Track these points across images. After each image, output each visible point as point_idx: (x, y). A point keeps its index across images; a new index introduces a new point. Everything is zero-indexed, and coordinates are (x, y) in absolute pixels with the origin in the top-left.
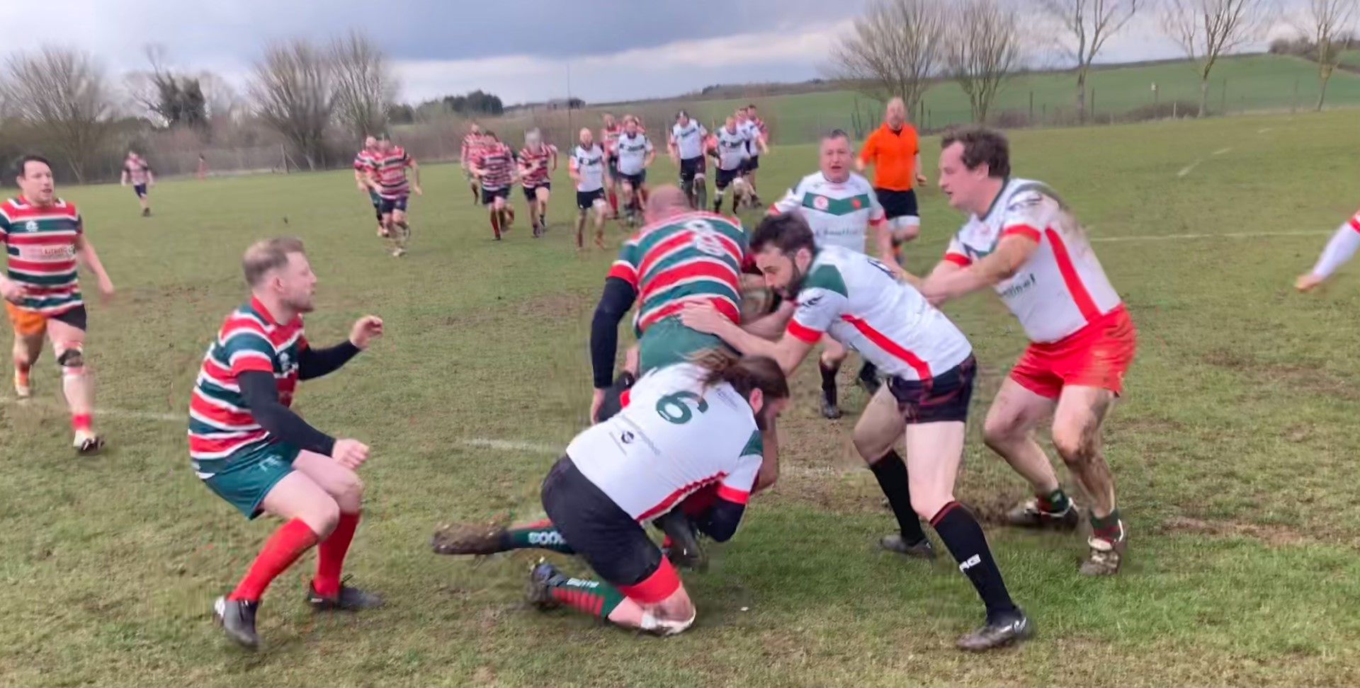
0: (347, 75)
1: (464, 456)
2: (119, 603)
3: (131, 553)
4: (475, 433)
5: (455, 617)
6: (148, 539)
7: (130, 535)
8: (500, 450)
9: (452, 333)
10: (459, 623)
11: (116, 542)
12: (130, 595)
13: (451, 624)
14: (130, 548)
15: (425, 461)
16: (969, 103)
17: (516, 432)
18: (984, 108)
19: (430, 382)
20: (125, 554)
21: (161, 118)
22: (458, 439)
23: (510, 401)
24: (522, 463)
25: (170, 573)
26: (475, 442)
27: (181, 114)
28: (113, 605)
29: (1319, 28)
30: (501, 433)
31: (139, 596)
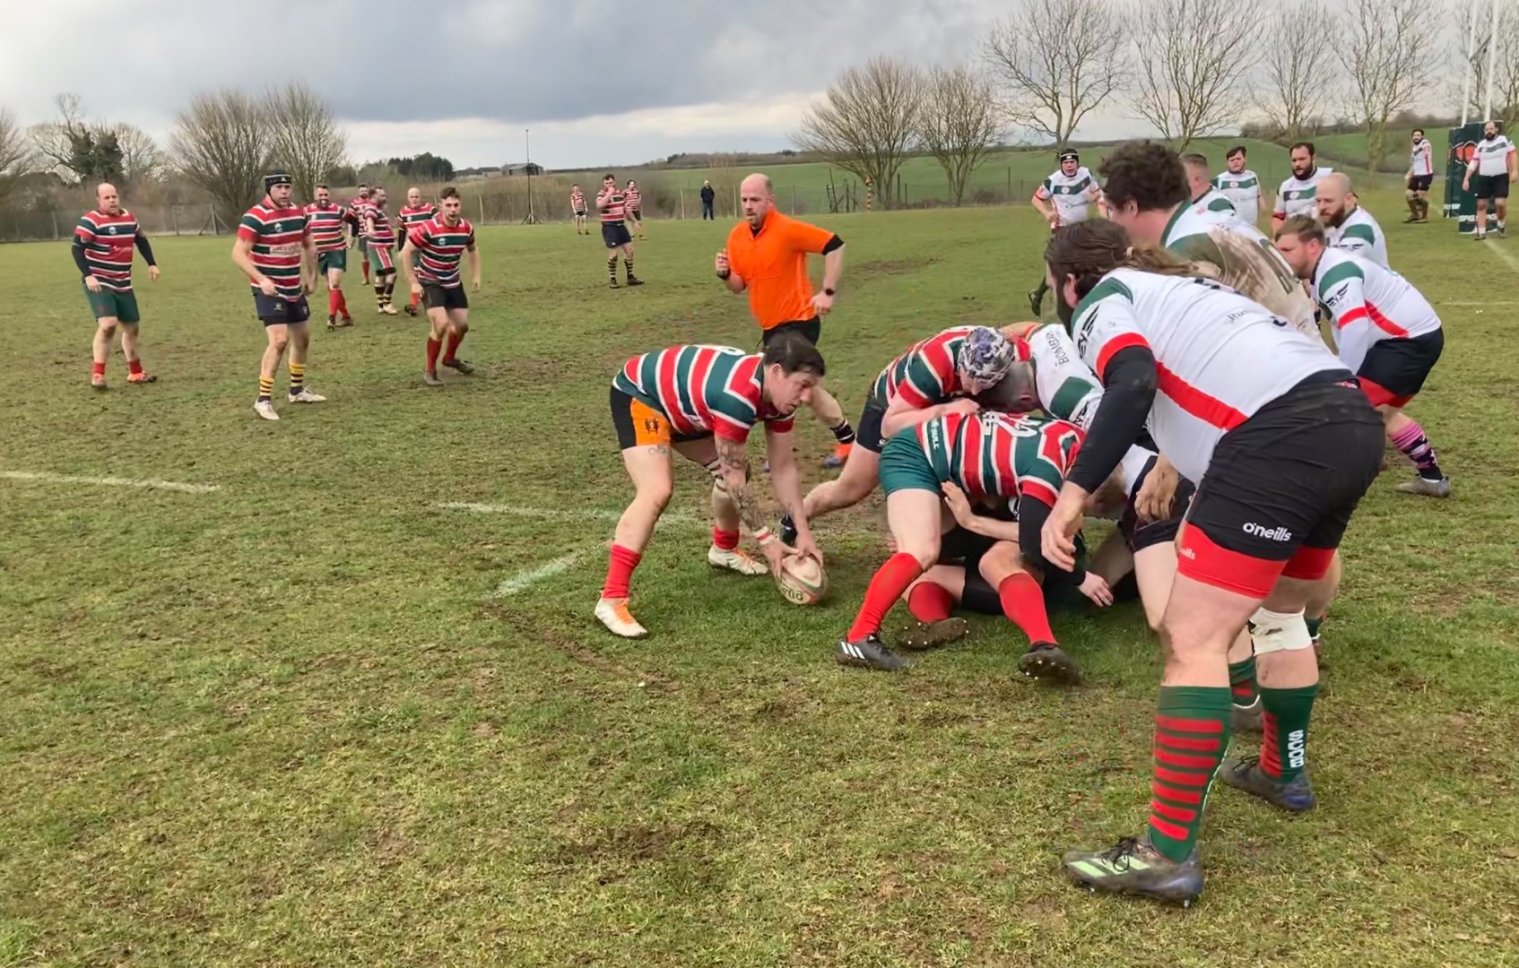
0: (286, 132)
1: (440, 518)
2: (75, 667)
3: (80, 618)
4: (452, 497)
5: (448, 675)
6: (99, 604)
7: (79, 599)
8: (479, 513)
9: (416, 398)
10: (452, 680)
11: (64, 608)
12: (86, 659)
13: (445, 682)
14: (80, 613)
15: (398, 525)
16: (945, 178)
17: (495, 496)
18: (962, 184)
19: (397, 446)
20: (74, 619)
21: (72, 173)
22: (433, 503)
23: (486, 464)
24: (505, 526)
25: (129, 637)
26: (452, 505)
27: (95, 169)
28: (68, 670)
29: (1289, 112)
30: (479, 496)
31: (96, 660)
